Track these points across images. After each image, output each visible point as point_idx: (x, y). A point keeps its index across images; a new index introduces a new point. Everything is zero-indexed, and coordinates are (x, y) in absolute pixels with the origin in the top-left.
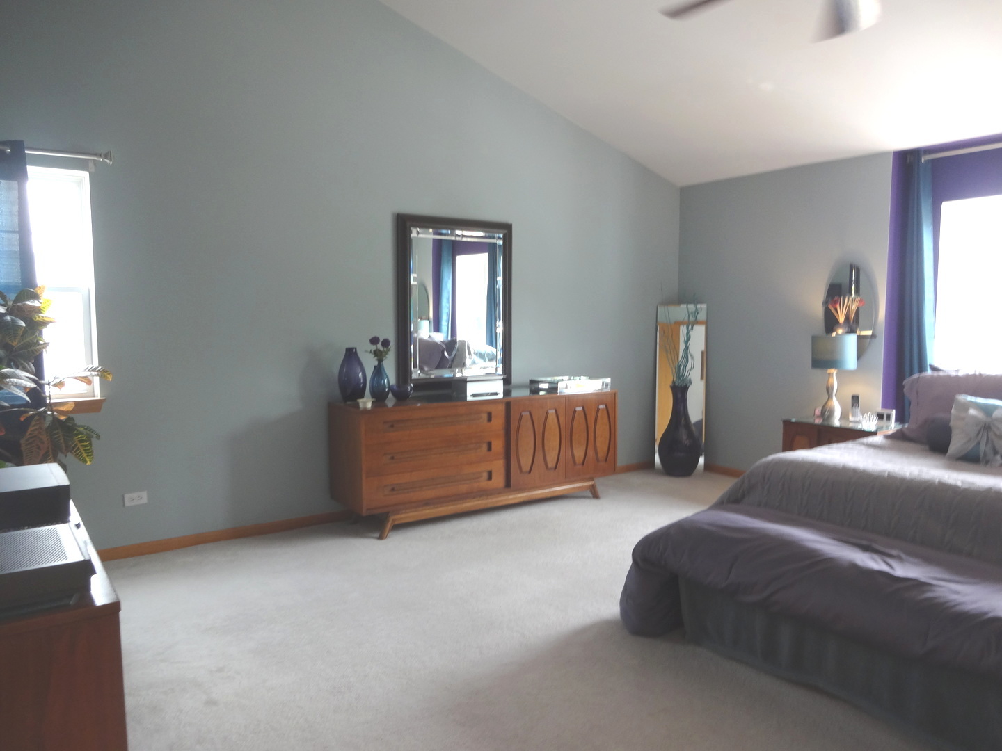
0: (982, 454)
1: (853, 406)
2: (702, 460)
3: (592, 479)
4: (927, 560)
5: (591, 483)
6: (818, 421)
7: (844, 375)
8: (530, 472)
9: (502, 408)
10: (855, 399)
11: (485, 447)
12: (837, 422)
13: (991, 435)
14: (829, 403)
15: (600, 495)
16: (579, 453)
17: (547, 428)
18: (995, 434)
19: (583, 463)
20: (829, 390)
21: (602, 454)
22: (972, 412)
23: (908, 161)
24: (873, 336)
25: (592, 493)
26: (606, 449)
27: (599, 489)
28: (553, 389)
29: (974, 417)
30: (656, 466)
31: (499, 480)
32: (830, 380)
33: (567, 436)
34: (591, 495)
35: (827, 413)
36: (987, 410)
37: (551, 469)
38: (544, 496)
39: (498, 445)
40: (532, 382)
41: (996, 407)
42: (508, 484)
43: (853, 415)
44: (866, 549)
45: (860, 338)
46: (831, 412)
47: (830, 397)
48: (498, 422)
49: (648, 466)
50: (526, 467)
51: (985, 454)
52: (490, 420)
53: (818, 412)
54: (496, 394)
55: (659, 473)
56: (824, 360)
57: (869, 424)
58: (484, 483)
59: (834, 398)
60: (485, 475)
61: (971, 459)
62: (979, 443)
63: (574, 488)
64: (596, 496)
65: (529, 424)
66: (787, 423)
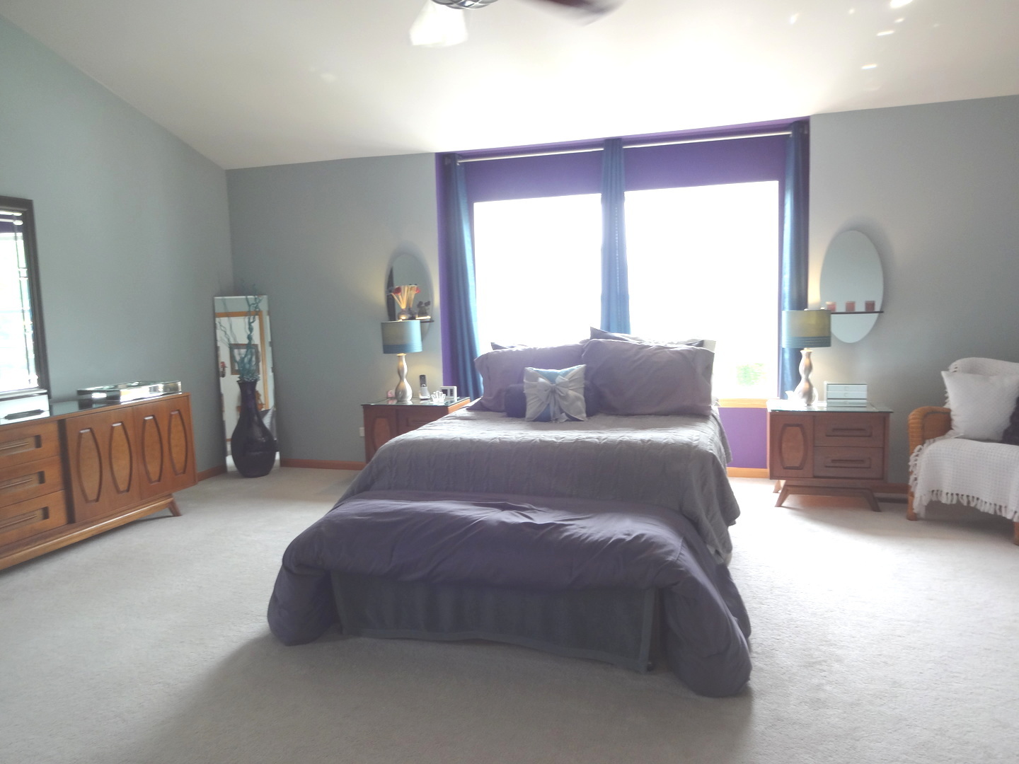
0: (552, 414)
1: (421, 384)
2: (278, 456)
3: (170, 496)
4: (552, 507)
5: (169, 500)
6: (394, 403)
7: (413, 357)
8: (97, 500)
9: (53, 428)
10: (423, 378)
11: (35, 478)
12: (409, 402)
13: (557, 397)
14: (401, 384)
15: (181, 511)
16: (154, 468)
17: (114, 444)
18: (560, 395)
19: (159, 480)
20: (400, 372)
21: (179, 466)
22: (541, 380)
23: (446, 163)
24: (431, 321)
25: (172, 512)
26: (183, 458)
27: (179, 504)
28: (113, 399)
29: (543, 383)
30: (229, 470)
31: (58, 516)
32: (401, 364)
33: (138, 450)
34: (171, 515)
35: (400, 394)
36: (551, 378)
37: (122, 492)
38: (116, 525)
39: (53, 474)
40: (81, 393)
41: (557, 375)
42: (71, 519)
43: (422, 395)
44: (504, 508)
45: (422, 322)
46: (404, 392)
47: (401, 379)
48: (51, 445)
49: (220, 470)
50: (92, 495)
51: (554, 414)
52: (38, 444)
53: (392, 393)
54: (39, 412)
55: (233, 476)
56: (394, 345)
57: (439, 400)
58: (39, 524)
59: (405, 380)
60: (39, 514)
61: (544, 419)
62: (549, 405)
63: (151, 509)
64: (176, 513)
65: (91, 443)
66: (367, 408)
